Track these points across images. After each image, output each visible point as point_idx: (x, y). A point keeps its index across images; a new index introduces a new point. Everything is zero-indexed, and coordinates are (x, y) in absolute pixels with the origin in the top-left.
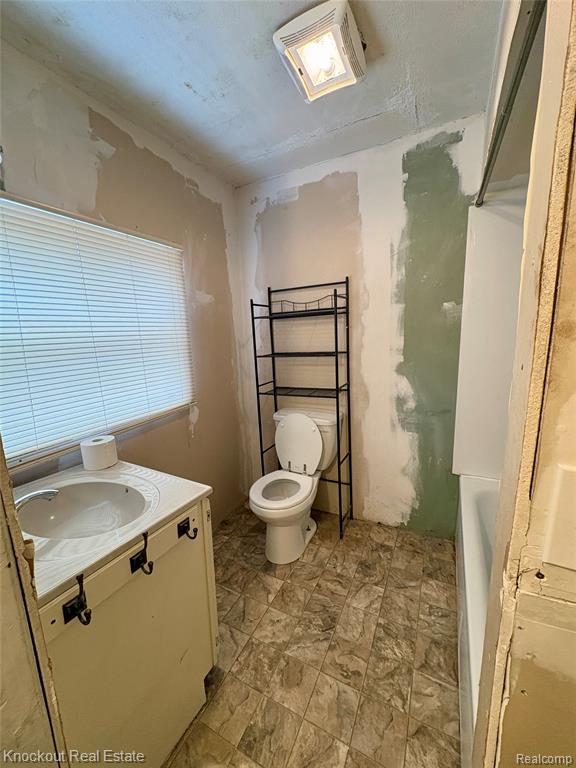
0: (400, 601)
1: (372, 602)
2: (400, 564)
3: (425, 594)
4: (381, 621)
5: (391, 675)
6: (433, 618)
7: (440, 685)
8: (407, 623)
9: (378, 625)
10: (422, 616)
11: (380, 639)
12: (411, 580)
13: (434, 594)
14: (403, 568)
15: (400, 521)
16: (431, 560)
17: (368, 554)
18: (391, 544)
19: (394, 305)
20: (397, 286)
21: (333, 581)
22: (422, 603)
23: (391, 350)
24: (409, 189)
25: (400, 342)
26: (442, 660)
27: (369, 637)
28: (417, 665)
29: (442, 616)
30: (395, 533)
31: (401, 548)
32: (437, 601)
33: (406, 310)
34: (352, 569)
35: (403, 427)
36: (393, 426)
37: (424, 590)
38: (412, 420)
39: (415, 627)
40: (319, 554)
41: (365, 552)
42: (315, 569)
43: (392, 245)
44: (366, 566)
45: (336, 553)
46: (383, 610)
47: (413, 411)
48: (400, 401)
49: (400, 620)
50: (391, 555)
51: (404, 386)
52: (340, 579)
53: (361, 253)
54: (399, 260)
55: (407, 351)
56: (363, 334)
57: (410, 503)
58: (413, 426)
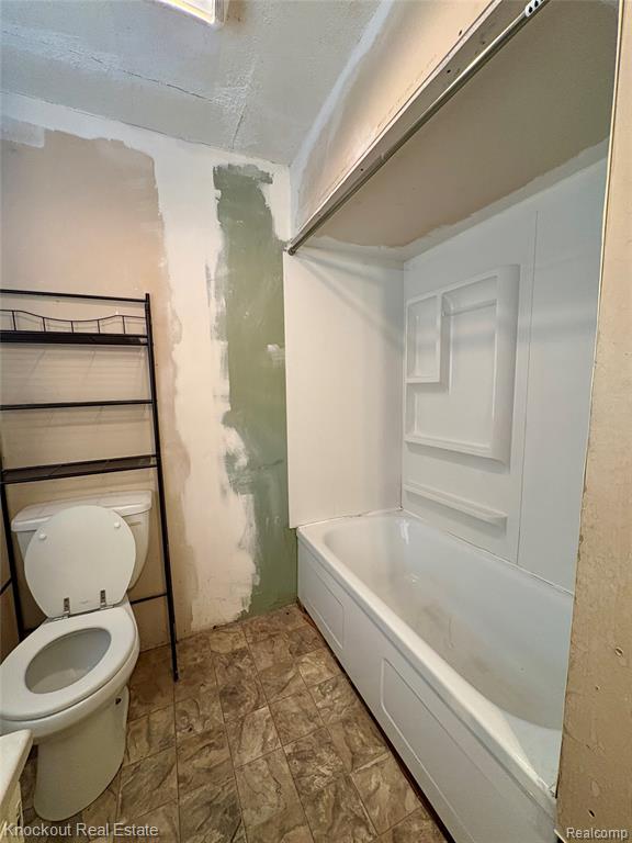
0: (291, 706)
1: (265, 736)
2: (265, 663)
3: (307, 677)
4: (288, 750)
5: (337, 807)
6: (328, 697)
7: (376, 764)
8: (312, 726)
9: (288, 758)
10: (319, 705)
11: (301, 775)
12: (287, 672)
13: (314, 671)
14: (271, 663)
15: (239, 610)
16: (290, 634)
17: (224, 676)
18: (241, 644)
19: (215, 341)
20: (217, 319)
21: (199, 753)
22: (311, 690)
23: (215, 396)
24: (222, 210)
25: (225, 387)
26: (361, 735)
27: (288, 784)
28: (349, 765)
29: (334, 688)
30: (238, 629)
31: (255, 642)
32: (320, 674)
33: (229, 348)
34: (215, 711)
35: (235, 491)
36: (224, 492)
37: (304, 674)
38: (245, 479)
39: (321, 724)
40: (155, 728)
41: (219, 676)
42: (160, 758)
43: (207, 269)
44: (232, 694)
45: (180, 706)
46: (282, 734)
47: (245, 469)
48: (230, 459)
49: (305, 729)
50: (250, 657)
51: (233, 440)
52: (209, 740)
53: (166, 267)
54: (217, 287)
55: (234, 397)
56: (175, 376)
57: (250, 581)
58: (246, 487)
